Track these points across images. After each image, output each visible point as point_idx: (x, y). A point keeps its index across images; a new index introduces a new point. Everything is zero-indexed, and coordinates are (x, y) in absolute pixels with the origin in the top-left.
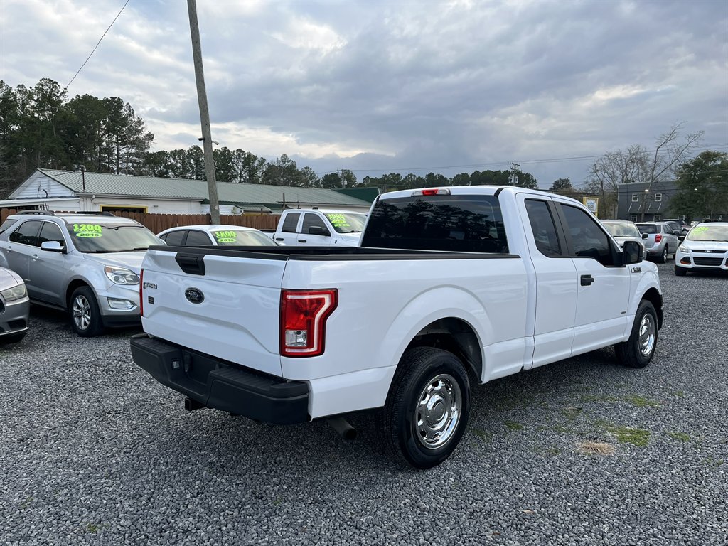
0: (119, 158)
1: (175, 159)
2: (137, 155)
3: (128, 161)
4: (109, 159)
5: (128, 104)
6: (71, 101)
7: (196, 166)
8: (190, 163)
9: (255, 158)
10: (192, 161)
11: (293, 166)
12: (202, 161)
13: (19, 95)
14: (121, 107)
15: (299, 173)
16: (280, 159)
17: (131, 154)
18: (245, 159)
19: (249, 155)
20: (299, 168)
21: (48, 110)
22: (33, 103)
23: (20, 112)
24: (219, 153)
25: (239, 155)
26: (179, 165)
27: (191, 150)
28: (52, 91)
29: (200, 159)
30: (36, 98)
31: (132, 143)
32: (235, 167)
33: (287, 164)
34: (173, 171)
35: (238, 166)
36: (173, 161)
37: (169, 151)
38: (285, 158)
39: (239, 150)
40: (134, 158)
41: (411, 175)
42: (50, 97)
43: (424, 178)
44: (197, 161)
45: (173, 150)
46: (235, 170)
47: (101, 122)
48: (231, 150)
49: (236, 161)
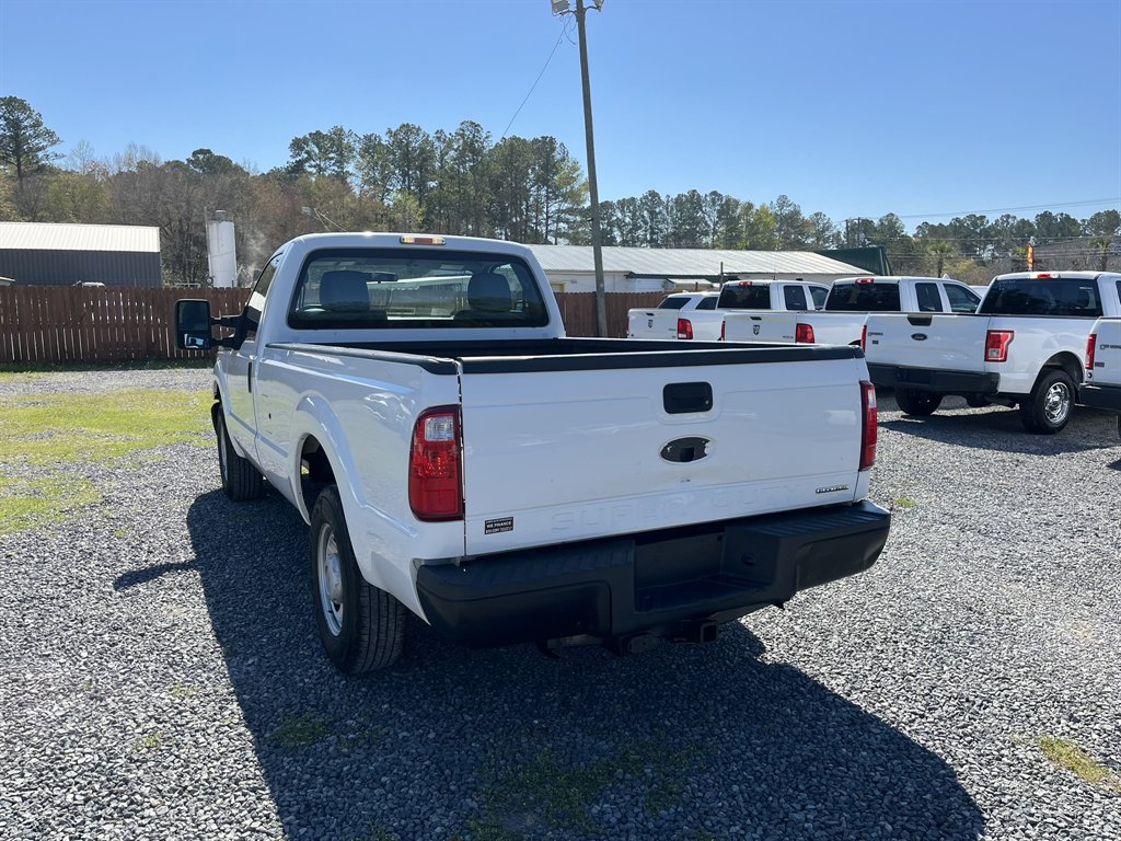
0: (548, 217)
1: (623, 212)
2: (569, 211)
3: (559, 220)
4: (537, 218)
5: (562, 144)
6: (496, 146)
7: (652, 220)
8: (643, 217)
9: (737, 203)
10: (645, 213)
11: (796, 213)
12: (660, 212)
13: (437, 144)
14: (553, 149)
15: (805, 223)
16: (775, 202)
17: (563, 211)
18: (722, 206)
19: (728, 200)
20: (806, 214)
21: (470, 161)
22: (452, 153)
23: (437, 164)
24: (684, 199)
25: (713, 200)
26: (627, 220)
27: (646, 197)
28: (474, 136)
29: (657, 210)
30: (456, 147)
31: (565, 197)
32: (707, 219)
33: (786, 211)
34: (620, 228)
35: (710, 216)
36: (619, 215)
37: (615, 201)
38: (783, 201)
39: (714, 193)
40: (568, 216)
41: (1008, 216)
42: (472, 143)
43: (1032, 220)
44: (653, 214)
45: (621, 199)
46: (706, 223)
47: (530, 171)
48: (702, 194)
49: (708, 209)
